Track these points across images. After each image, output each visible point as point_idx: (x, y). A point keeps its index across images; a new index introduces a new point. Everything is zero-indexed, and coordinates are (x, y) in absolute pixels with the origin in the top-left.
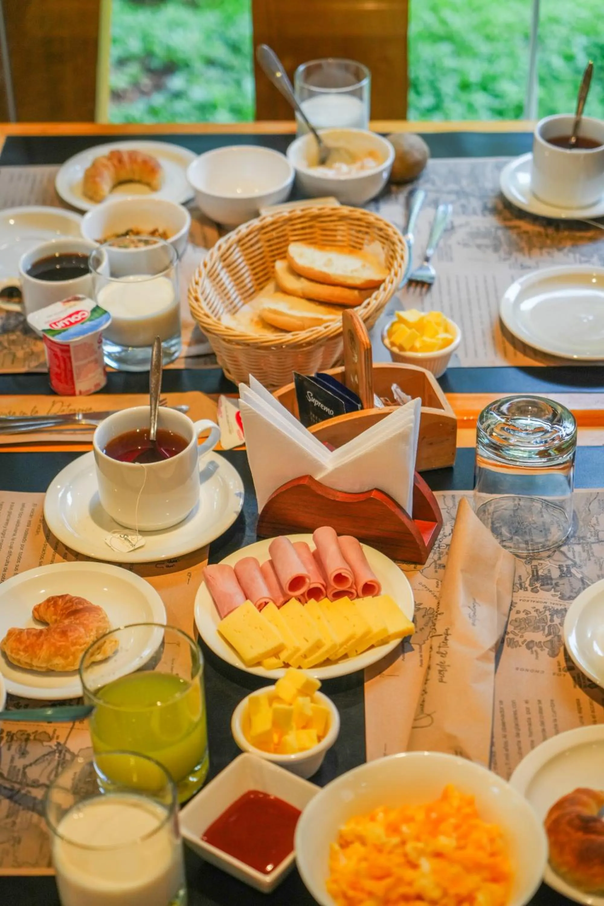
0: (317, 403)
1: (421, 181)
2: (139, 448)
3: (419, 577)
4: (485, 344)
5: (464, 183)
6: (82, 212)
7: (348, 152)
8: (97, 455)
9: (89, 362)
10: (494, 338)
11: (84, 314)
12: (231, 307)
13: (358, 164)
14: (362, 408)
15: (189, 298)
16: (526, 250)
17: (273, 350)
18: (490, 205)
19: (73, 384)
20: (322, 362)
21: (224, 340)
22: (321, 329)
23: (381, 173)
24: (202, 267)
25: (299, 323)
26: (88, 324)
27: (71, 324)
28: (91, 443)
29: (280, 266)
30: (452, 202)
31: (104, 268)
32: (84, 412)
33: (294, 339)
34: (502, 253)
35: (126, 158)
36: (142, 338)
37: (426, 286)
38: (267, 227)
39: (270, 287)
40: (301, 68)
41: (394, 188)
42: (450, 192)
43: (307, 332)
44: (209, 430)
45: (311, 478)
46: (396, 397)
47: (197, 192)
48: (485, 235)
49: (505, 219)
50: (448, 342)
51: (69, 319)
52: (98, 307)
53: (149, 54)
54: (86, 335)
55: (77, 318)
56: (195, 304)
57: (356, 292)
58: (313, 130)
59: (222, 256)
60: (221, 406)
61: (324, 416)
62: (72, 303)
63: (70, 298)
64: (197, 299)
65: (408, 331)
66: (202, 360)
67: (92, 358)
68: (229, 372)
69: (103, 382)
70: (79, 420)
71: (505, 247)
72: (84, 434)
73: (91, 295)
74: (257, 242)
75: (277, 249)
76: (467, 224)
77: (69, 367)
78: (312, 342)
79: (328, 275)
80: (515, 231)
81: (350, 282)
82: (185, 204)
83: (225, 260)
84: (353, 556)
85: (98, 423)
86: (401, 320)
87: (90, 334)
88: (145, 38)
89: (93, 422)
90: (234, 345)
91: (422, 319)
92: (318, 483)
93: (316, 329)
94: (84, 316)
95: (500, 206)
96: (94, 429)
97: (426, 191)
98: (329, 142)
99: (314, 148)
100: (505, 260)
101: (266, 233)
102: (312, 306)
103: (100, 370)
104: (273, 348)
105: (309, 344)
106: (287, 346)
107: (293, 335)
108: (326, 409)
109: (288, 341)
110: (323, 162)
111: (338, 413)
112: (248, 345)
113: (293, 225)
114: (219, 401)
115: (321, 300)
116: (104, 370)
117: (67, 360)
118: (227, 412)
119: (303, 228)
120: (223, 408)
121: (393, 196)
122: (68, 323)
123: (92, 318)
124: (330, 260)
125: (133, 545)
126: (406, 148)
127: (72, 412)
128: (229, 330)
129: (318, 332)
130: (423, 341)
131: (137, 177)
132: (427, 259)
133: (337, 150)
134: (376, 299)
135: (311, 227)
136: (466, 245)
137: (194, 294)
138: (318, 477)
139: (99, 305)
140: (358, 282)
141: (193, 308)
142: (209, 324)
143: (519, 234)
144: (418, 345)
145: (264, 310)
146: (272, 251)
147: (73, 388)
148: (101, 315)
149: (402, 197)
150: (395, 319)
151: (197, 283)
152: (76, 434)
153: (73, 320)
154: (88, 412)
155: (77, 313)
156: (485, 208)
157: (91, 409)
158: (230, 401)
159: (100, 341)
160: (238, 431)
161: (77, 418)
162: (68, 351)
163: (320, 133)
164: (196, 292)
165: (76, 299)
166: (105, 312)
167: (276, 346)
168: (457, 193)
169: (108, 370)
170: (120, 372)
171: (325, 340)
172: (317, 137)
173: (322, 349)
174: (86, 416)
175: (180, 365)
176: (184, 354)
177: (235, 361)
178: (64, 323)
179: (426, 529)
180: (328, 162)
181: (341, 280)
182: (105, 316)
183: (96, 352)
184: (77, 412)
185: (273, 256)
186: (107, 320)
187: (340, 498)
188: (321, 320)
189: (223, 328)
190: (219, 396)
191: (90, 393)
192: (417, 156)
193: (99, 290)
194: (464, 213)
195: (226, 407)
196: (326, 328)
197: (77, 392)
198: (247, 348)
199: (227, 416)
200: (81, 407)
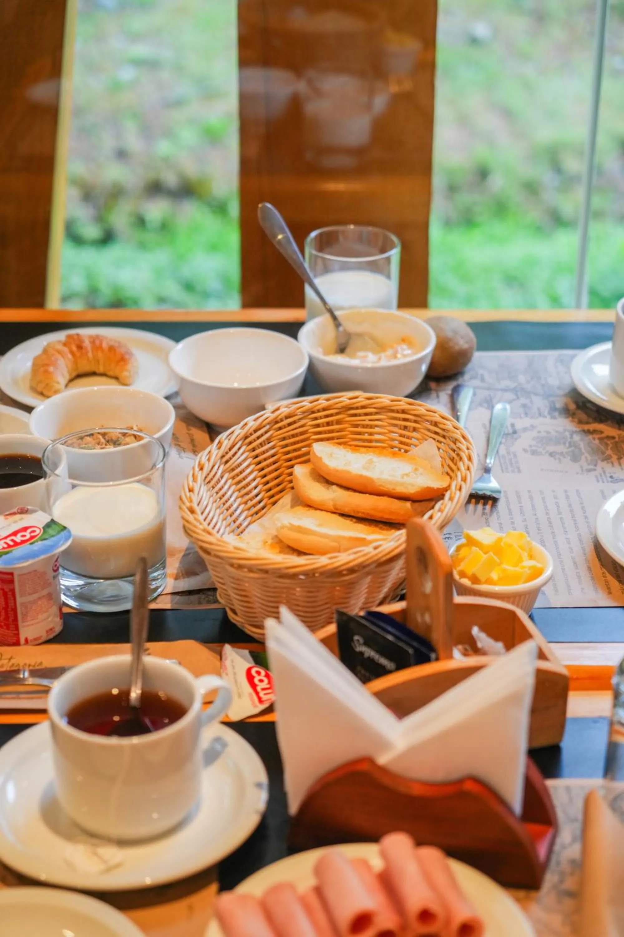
0: (369, 652)
1: (467, 377)
2: (116, 718)
3: (535, 909)
4: (579, 577)
5: (522, 379)
6: (29, 409)
7: (374, 339)
8: (54, 728)
9: (40, 598)
10: (589, 569)
11: (34, 531)
12: (234, 526)
13: (390, 352)
14: (437, 659)
15: (180, 508)
16: (615, 458)
17: (301, 579)
18: (559, 405)
19: (17, 628)
20: (367, 598)
21: (232, 565)
22: (368, 549)
23: (420, 361)
24: (197, 469)
25: (335, 544)
26: (39, 545)
27: (16, 544)
28: (44, 711)
29: (300, 471)
30: (510, 402)
31: (62, 470)
32: (31, 668)
33: (332, 563)
34: (583, 462)
35: (87, 343)
36: (113, 566)
37: (490, 502)
38: (282, 420)
39: (286, 499)
40: (313, 234)
41: (433, 385)
42: (505, 390)
43: (349, 555)
44: (214, 692)
45: (369, 760)
46: (479, 645)
47: (183, 381)
48: (559, 441)
49: (580, 422)
50: (537, 573)
51: (13, 538)
52: (53, 521)
53: (93, 291)
54: (37, 559)
55: (24, 536)
56: (190, 517)
57: (408, 504)
58: (331, 312)
59: (223, 457)
60: (226, 659)
61: (381, 672)
62: (18, 517)
63: (15, 510)
64: (192, 511)
65: (484, 557)
66: (194, 598)
67: (45, 592)
68: (235, 613)
69: (57, 626)
70: (24, 679)
71: (586, 455)
72: (32, 698)
73: (45, 507)
74: (269, 441)
75: (295, 450)
76: (533, 427)
77: (11, 602)
78: (356, 568)
79: (371, 480)
80: (597, 436)
81: (400, 489)
82: (167, 398)
83: (227, 462)
84: (440, 879)
85: (52, 683)
86: (471, 542)
87: (42, 557)
88: (90, 276)
89: (45, 682)
90: (245, 572)
91: (500, 539)
92: (383, 770)
93: (363, 551)
94: (33, 534)
95: (572, 406)
96: (46, 691)
97: (475, 388)
98: (349, 326)
99: (331, 332)
100: (589, 471)
101: (280, 428)
102: (348, 522)
103: (55, 610)
104: (302, 577)
105: (352, 571)
106: (322, 574)
107: (331, 558)
108: (383, 661)
109: (322, 567)
110: (342, 350)
111: (402, 665)
112: (266, 572)
113: (316, 419)
114: (223, 653)
115: (360, 515)
116: (60, 609)
117: (10, 595)
118: (233, 667)
119: (328, 424)
120: (228, 663)
121: (434, 395)
122: (11, 543)
123: (46, 536)
124: (371, 462)
125: (104, 861)
126: (449, 334)
127: (14, 668)
128: (239, 551)
129: (365, 555)
130: (504, 570)
131: (101, 369)
132: (487, 470)
133: (360, 335)
134: (440, 510)
135: (338, 422)
136: (534, 453)
137: (188, 504)
138: (383, 760)
139: (55, 519)
140: (411, 490)
141: (188, 522)
142: (210, 543)
143: (601, 439)
144: (495, 576)
145: (283, 527)
146: (288, 453)
147: (17, 635)
148: (59, 532)
149: (444, 395)
150: (463, 541)
151: (191, 490)
152: (20, 698)
153: (18, 538)
154: (37, 668)
155: (25, 529)
156: (553, 409)
157: (41, 664)
158: (237, 653)
159: (55, 568)
160: (250, 694)
161: (21, 676)
162: (12, 581)
163: (337, 313)
164: (191, 501)
165: (23, 511)
166: (65, 528)
167: (306, 574)
168: (514, 390)
169: (65, 610)
170: (81, 614)
171: (373, 566)
172: (334, 318)
173: (368, 579)
174: (34, 673)
175: (164, 603)
176: (169, 590)
177: (245, 597)
178: (6, 543)
179: (540, 836)
180: (348, 350)
181: (389, 487)
182: (63, 534)
183: (50, 584)
184: (21, 668)
185: (290, 460)
186: (67, 539)
187: (417, 791)
188: (364, 539)
189: (231, 548)
190: (223, 646)
191: (40, 641)
192: (462, 344)
193: (55, 501)
194: (526, 414)
195: (232, 661)
196: (376, 548)
197: (22, 641)
198: (265, 576)
199: (235, 674)
200: (28, 662)
